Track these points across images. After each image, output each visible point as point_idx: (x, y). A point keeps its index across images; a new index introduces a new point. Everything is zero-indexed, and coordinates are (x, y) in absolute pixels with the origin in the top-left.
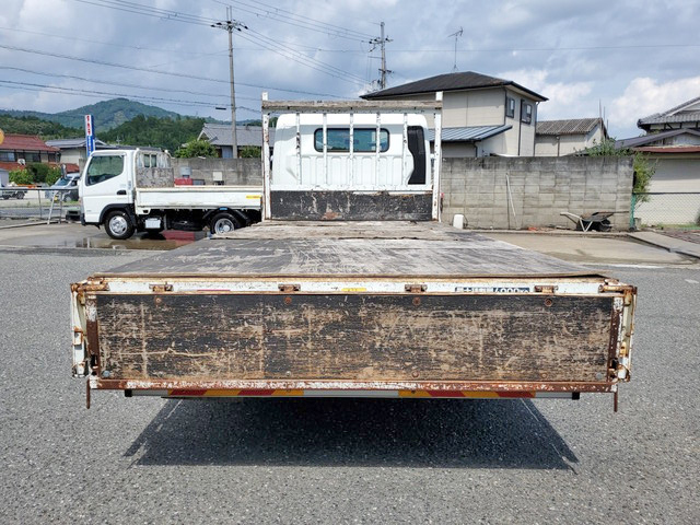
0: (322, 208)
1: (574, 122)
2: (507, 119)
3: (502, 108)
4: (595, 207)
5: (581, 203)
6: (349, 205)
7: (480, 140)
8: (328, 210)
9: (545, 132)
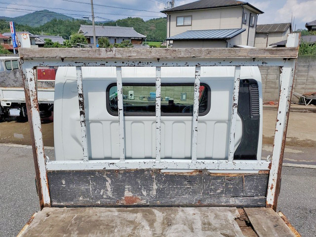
0: (119, 191)
1: (275, 26)
2: (243, 25)
3: (241, 18)
4: (313, 89)
5: (304, 86)
6: (155, 187)
7: (229, 39)
8: (128, 194)
9: (260, 31)
